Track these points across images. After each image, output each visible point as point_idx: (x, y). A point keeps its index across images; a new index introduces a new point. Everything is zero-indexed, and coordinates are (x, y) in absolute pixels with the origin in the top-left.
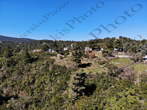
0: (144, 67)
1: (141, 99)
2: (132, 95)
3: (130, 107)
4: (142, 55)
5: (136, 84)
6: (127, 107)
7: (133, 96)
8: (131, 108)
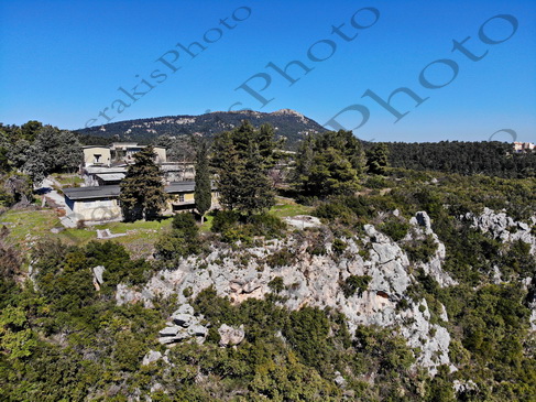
0: (44, 220)
1: (51, 331)
2: (15, 328)
3: (19, 374)
4: (32, 177)
5: (23, 287)
6: (8, 381)
7: (22, 333)
8: (26, 377)
